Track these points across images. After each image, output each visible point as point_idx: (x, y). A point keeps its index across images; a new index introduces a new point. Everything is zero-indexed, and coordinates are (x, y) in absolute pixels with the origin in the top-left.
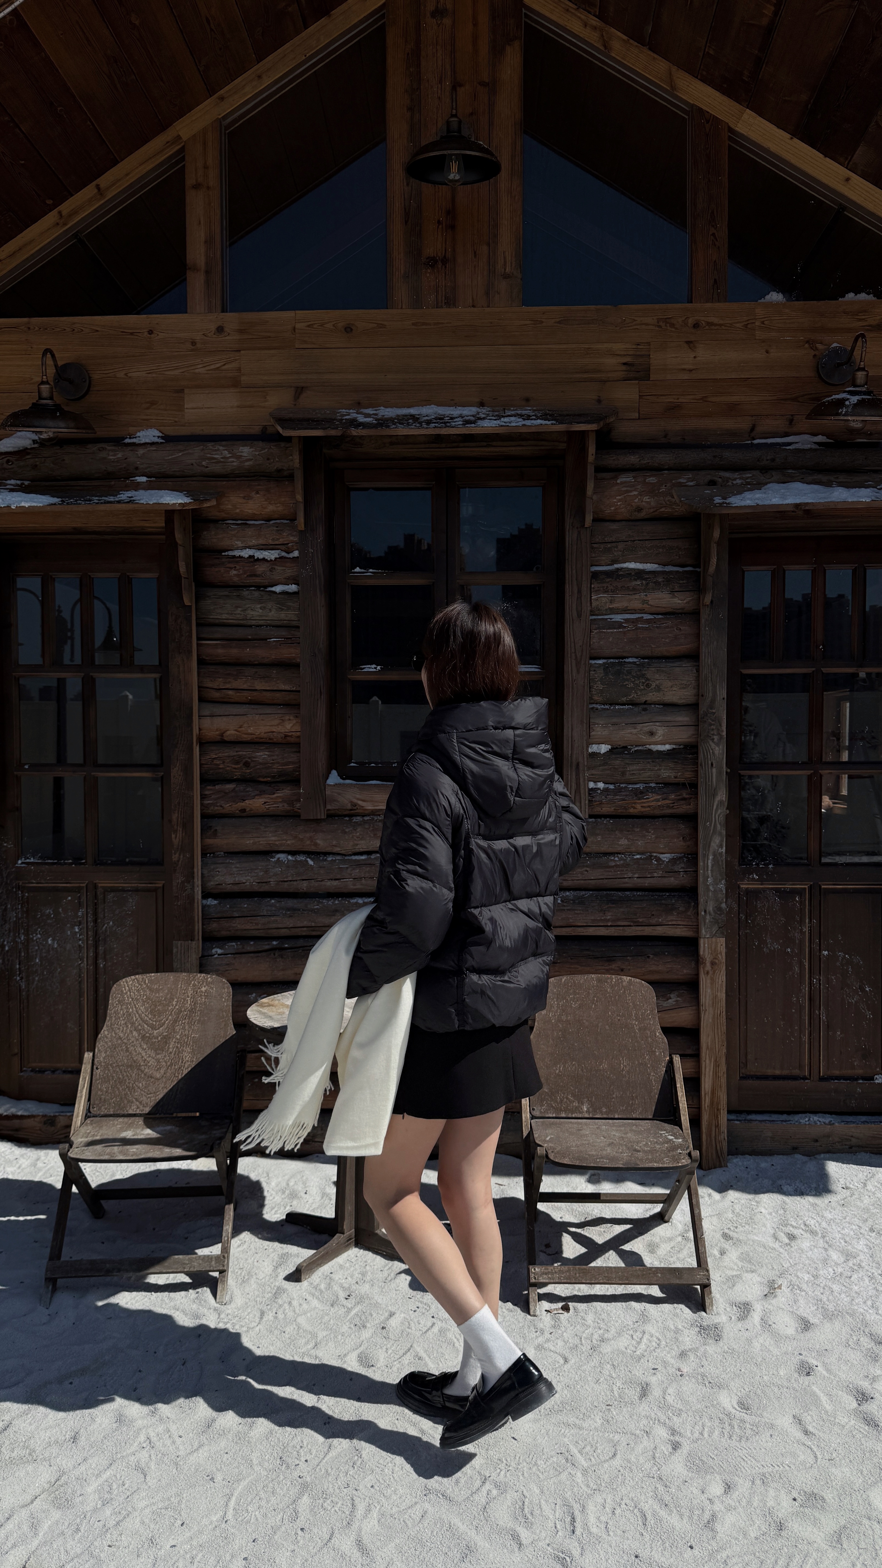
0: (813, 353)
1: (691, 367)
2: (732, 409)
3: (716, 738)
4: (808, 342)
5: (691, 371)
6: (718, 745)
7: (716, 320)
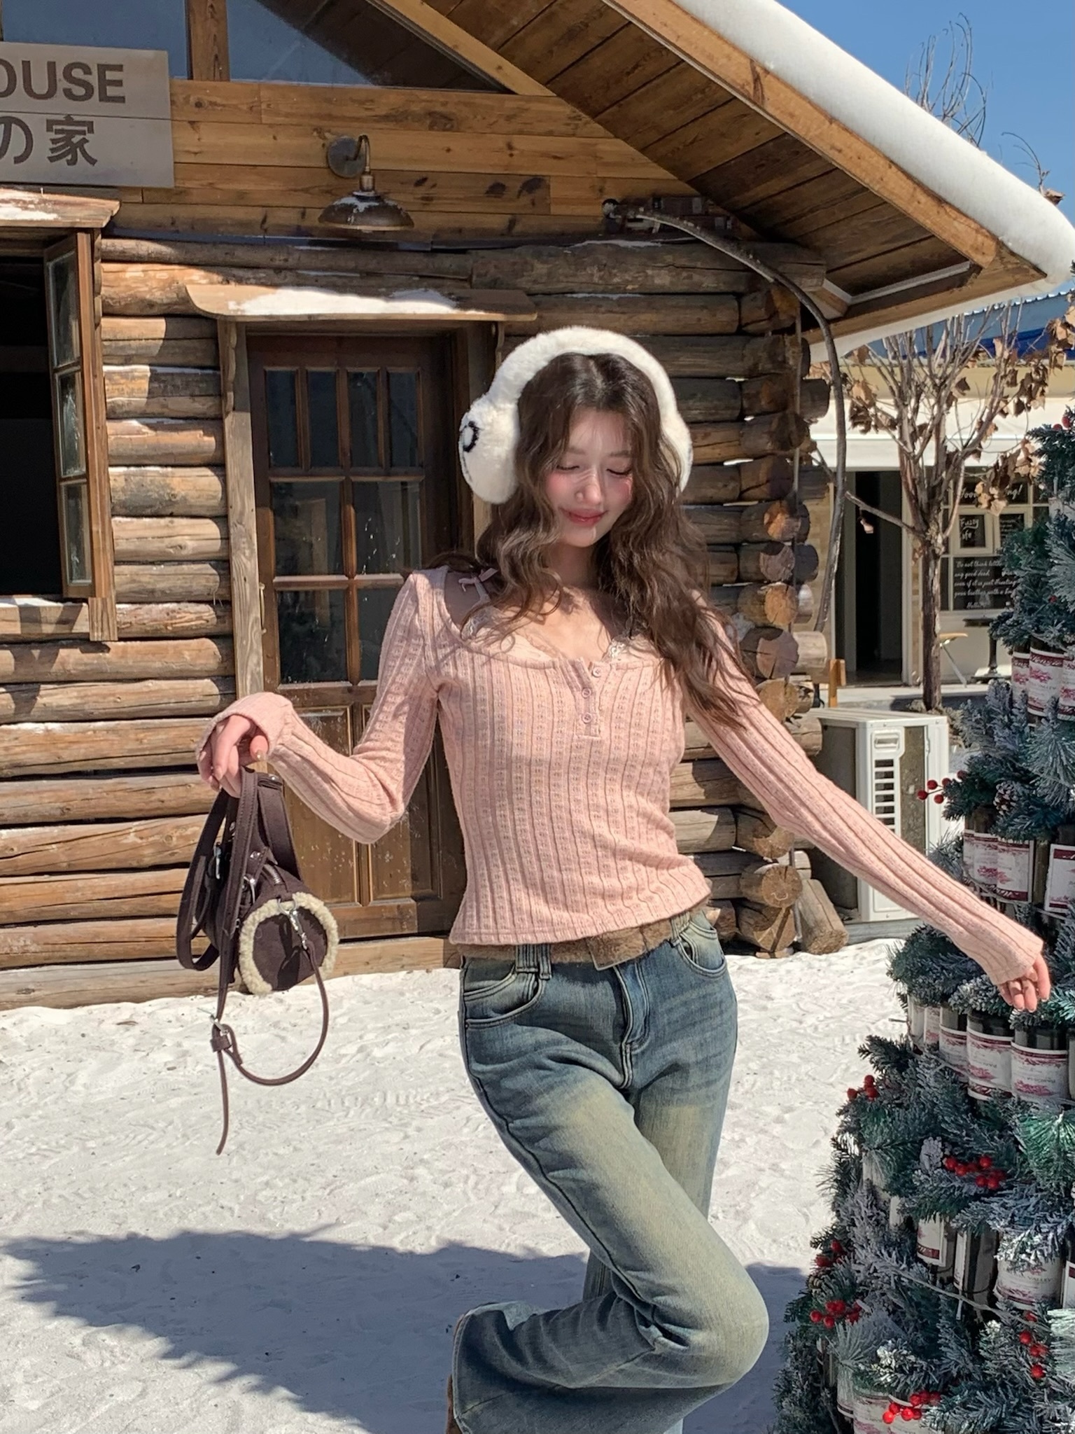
0: (322, 142)
1: (196, 150)
2: (241, 199)
3: (247, 552)
4: (315, 130)
5: (196, 153)
6: (249, 559)
7: (219, 100)
